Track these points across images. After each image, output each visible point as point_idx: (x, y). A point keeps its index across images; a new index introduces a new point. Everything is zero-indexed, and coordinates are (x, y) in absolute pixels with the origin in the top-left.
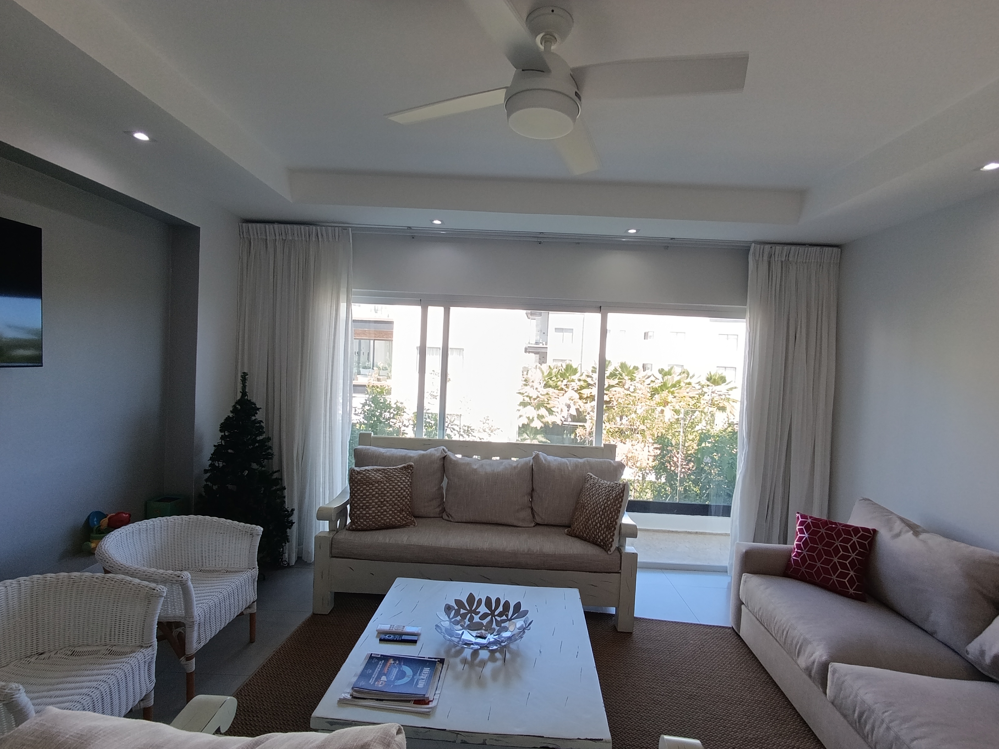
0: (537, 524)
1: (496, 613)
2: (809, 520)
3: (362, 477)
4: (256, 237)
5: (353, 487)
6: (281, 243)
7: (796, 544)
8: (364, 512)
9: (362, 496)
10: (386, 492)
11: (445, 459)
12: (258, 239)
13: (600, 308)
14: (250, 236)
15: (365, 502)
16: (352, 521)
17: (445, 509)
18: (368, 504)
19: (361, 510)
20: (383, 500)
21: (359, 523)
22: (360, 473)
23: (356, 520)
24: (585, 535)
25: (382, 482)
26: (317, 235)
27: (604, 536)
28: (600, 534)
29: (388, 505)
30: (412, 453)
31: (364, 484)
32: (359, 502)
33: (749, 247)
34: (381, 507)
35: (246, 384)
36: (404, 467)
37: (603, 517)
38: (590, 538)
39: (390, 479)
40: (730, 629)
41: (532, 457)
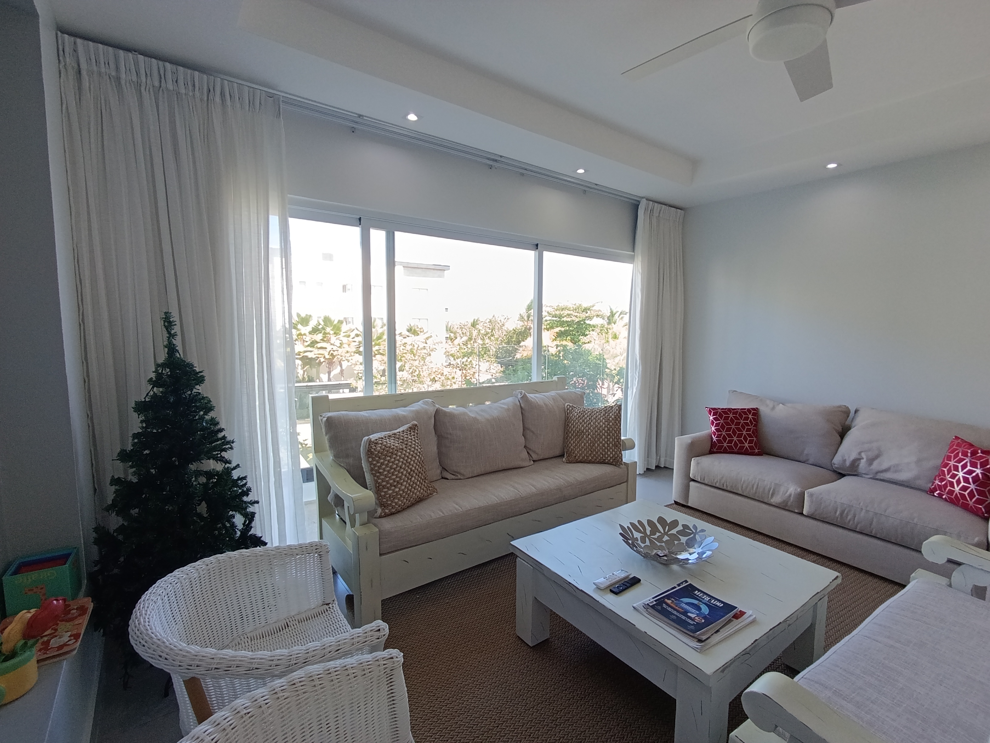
0: (536, 461)
2: (719, 411)
3: (381, 447)
4: (95, 68)
5: (375, 462)
6: (152, 93)
7: (715, 429)
8: (397, 490)
9: (388, 471)
10: (409, 460)
11: (437, 412)
12: (100, 74)
13: (537, 245)
14: (79, 65)
15: (394, 477)
16: (382, 505)
17: (444, 469)
18: (398, 479)
19: (393, 488)
20: (409, 470)
21: (394, 504)
22: (376, 444)
23: (389, 502)
24: (590, 458)
25: (402, 449)
26: (222, 94)
27: (614, 453)
28: (609, 453)
29: (415, 475)
30: (400, 411)
31: (386, 455)
32: (387, 479)
33: (639, 202)
34: (411, 479)
35: (173, 332)
36: (410, 428)
37: (609, 437)
38: (596, 459)
39: (407, 444)
40: (673, 504)
41: (519, 396)
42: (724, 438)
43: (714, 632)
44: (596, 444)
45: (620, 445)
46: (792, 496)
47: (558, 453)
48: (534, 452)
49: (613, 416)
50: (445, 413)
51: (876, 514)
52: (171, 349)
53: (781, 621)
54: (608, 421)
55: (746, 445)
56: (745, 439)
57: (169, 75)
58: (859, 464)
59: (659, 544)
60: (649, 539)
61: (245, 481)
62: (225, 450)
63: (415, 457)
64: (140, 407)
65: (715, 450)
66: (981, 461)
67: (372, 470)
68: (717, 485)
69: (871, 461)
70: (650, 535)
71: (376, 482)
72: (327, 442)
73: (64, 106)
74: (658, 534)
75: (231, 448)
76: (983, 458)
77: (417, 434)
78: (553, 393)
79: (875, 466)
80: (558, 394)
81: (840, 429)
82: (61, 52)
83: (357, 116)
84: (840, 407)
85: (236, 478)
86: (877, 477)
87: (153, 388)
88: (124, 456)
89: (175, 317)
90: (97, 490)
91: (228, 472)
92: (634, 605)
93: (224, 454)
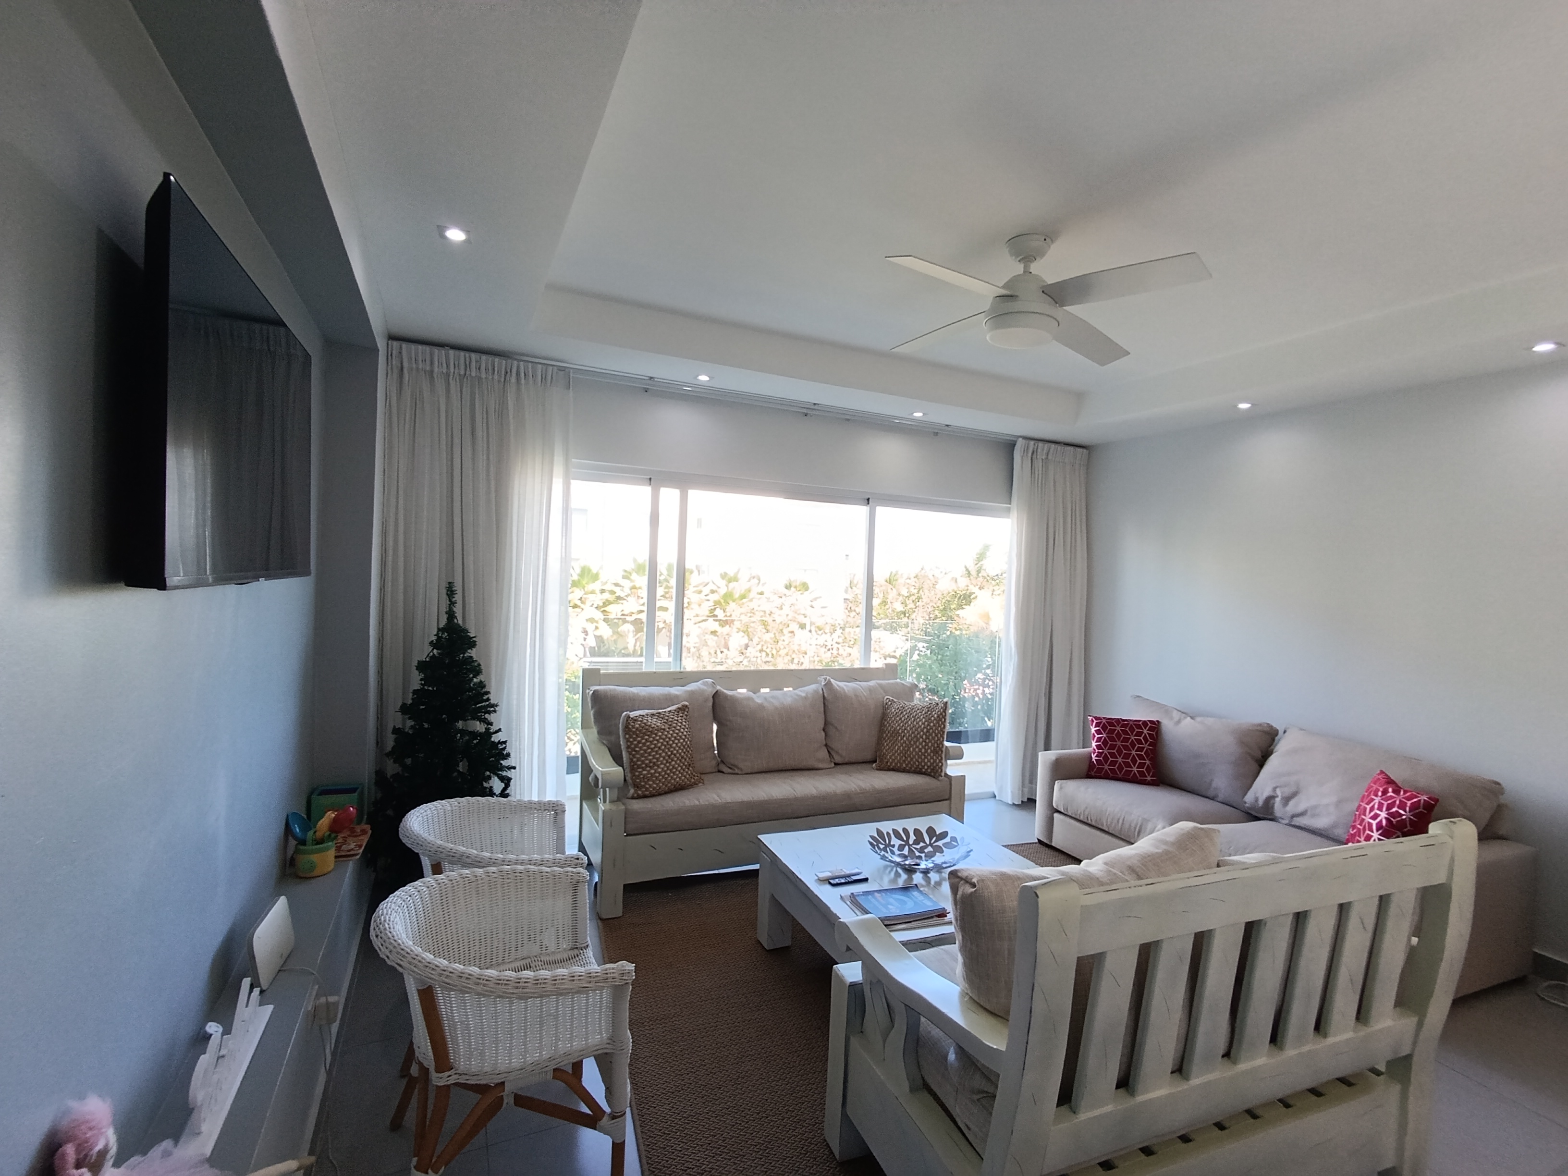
0: (836, 764)
1: (911, 842)
2: (1104, 721)
3: (639, 725)
4: (414, 366)
5: (631, 740)
6: (458, 380)
7: (1096, 746)
8: (653, 771)
9: (645, 751)
10: (671, 742)
11: (716, 695)
12: (417, 369)
13: (868, 499)
14: (402, 364)
15: (650, 757)
16: (636, 786)
17: (722, 762)
18: (655, 760)
19: (648, 769)
20: (669, 753)
21: (647, 786)
22: (635, 720)
23: (643, 784)
24: (904, 765)
25: (664, 729)
26: (518, 374)
27: (932, 761)
28: (926, 760)
29: (676, 759)
30: (676, 691)
31: (645, 734)
32: (643, 759)
33: (1015, 442)
34: (670, 763)
35: (454, 599)
36: (679, 708)
37: (927, 741)
38: (911, 768)
39: (670, 725)
40: (1036, 843)
41: (823, 684)
42: (1106, 758)
44: (912, 749)
45: (942, 751)
47: (869, 756)
48: (837, 752)
49: (936, 716)
50: (727, 696)
52: (451, 615)
54: (929, 721)
55: (1135, 769)
56: (1134, 761)
57: (474, 364)
58: (1274, 804)
59: (917, 854)
60: (909, 848)
61: (504, 745)
62: (489, 713)
63: (679, 740)
64: (422, 666)
65: (1093, 773)
66: (1389, 802)
67: (628, 747)
69: (1287, 800)
70: (913, 844)
71: (631, 760)
72: (592, 717)
73: (388, 400)
74: (922, 844)
75: (495, 711)
76: (1393, 797)
77: (686, 716)
78: (872, 683)
79: (1293, 807)
80: (878, 684)
81: (1258, 754)
82: (390, 357)
83: (648, 378)
84: (1260, 725)
85: (497, 741)
86: (1293, 823)
87: (433, 650)
88: (405, 709)
89: (458, 587)
90: (379, 743)
91: (488, 734)
93: (487, 716)
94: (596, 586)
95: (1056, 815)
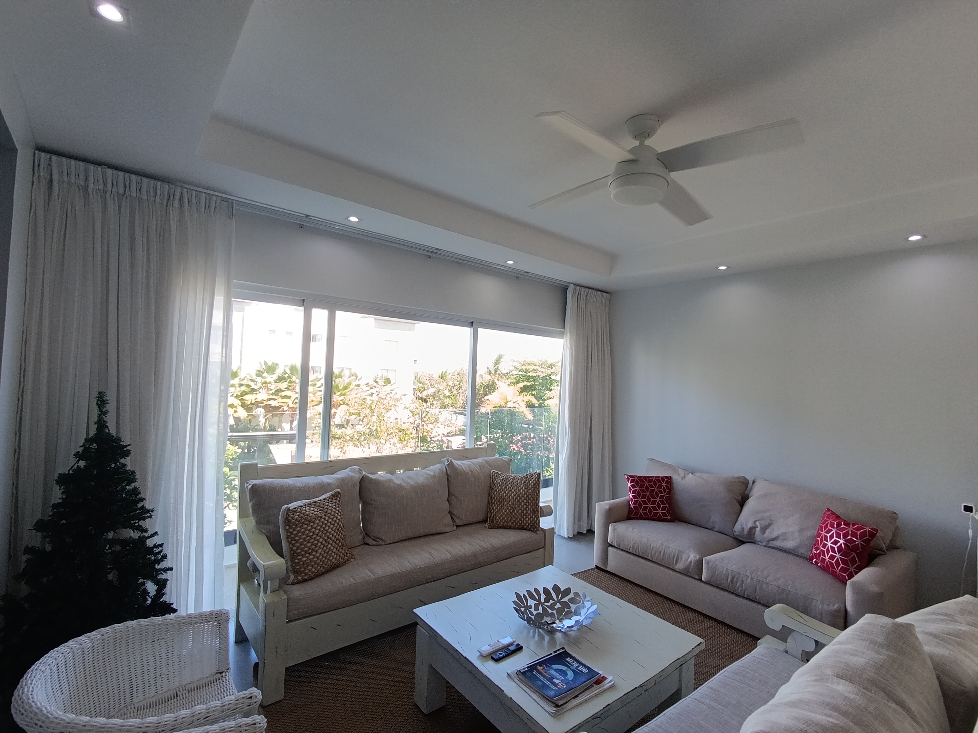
0: (458, 527)
1: (543, 601)
2: (636, 478)
3: (298, 515)
4: (66, 179)
5: (291, 530)
6: (116, 199)
7: (632, 496)
8: (311, 557)
9: (304, 539)
10: (327, 528)
11: (363, 479)
12: (70, 183)
13: (472, 323)
14: (51, 176)
15: (309, 544)
16: (296, 572)
17: (367, 535)
18: (313, 547)
19: (307, 555)
20: (326, 538)
21: (307, 571)
22: (295, 512)
23: (302, 569)
24: (510, 524)
25: (321, 517)
26: (181, 199)
27: (532, 519)
28: (527, 519)
29: (331, 542)
30: (326, 479)
31: (303, 523)
32: (303, 546)
33: (568, 287)
34: (327, 546)
35: (104, 410)
36: (333, 495)
37: (528, 504)
38: (515, 525)
39: (326, 512)
40: (594, 568)
41: (446, 464)
42: (640, 505)
43: (572, 697)
44: (516, 511)
45: (538, 511)
46: (692, 563)
47: (481, 518)
48: (458, 517)
49: (532, 484)
50: (371, 479)
51: (759, 581)
52: (101, 425)
53: (637, 686)
54: (527, 488)
55: (660, 512)
56: (659, 506)
57: (134, 185)
58: (755, 532)
59: (550, 611)
60: (542, 606)
61: (160, 548)
62: (144, 519)
63: (334, 525)
64: (63, 480)
65: (632, 516)
66: (844, 532)
67: (288, 537)
68: (631, 551)
69: (764, 530)
70: (544, 602)
71: (291, 549)
72: (250, 509)
73: (33, 209)
74: (551, 602)
75: (151, 517)
76: (845, 529)
77: (339, 501)
78: (480, 460)
79: (768, 534)
80: (486, 461)
81: (740, 498)
82: (36, 167)
83: (303, 215)
84: (739, 478)
85: (151, 546)
86: (769, 545)
87: (78, 461)
88: (40, 526)
89: (111, 396)
90: (11, 557)
91: (143, 540)
92: (509, 672)
93: (141, 523)
94: (236, 381)
95: (610, 549)
